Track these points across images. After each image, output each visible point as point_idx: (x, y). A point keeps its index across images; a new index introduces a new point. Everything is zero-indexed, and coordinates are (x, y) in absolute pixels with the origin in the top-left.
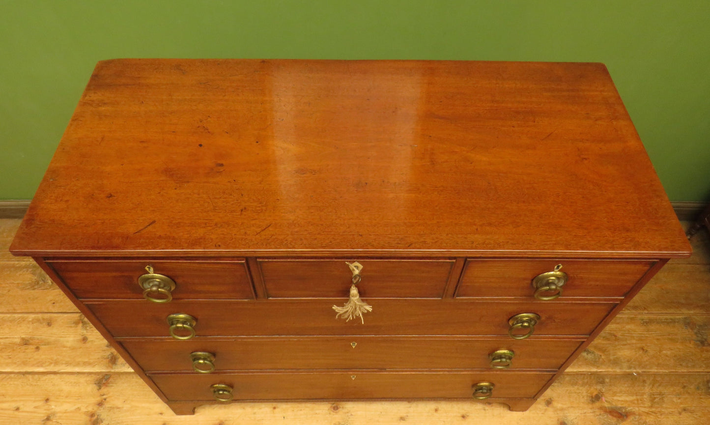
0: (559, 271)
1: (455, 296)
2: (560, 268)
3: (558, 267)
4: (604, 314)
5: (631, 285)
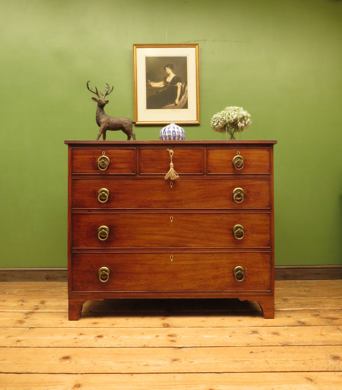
0: (239, 155)
1: (207, 172)
2: (239, 153)
3: (238, 152)
4: (268, 188)
5: (268, 164)
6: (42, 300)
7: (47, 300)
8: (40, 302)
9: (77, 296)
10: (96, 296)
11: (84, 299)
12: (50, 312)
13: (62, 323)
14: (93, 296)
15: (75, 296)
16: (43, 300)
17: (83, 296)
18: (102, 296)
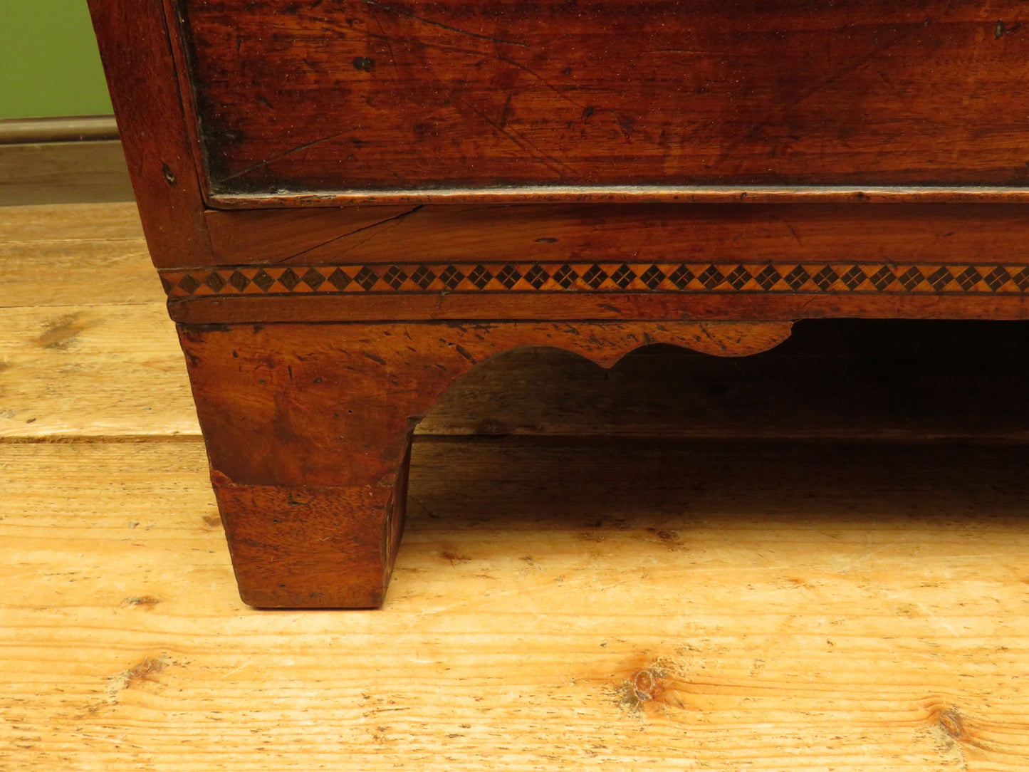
6: (66, 316)
7: (106, 309)
8: (37, 334)
9: (315, 280)
10: (653, 277)
11: (451, 322)
12: (76, 440)
13: (144, 672)
14: (595, 276)
15: (289, 279)
16: (76, 309)
17: (423, 272)
18: (770, 275)
